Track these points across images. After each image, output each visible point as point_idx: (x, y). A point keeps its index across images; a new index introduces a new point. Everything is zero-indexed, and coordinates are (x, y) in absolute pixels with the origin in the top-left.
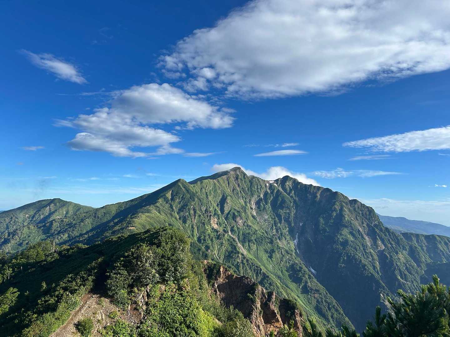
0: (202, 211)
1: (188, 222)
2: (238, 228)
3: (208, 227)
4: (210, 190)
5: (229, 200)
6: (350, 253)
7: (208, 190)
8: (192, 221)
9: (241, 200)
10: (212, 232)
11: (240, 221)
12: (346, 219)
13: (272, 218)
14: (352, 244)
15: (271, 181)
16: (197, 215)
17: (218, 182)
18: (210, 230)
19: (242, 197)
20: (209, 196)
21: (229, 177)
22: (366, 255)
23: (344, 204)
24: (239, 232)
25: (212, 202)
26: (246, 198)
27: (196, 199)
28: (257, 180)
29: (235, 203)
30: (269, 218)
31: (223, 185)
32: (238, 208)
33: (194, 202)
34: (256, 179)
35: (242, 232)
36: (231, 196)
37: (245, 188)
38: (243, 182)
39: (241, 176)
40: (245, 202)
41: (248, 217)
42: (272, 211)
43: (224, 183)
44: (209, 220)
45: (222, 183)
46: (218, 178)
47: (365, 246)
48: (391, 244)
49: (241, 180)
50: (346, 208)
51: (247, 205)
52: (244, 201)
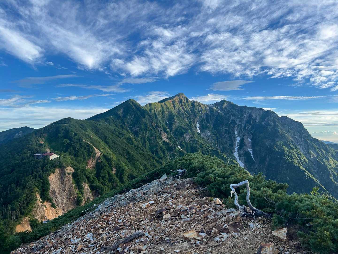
0: (153, 126)
1: (141, 136)
2: (186, 143)
3: (159, 141)
4: (159, 111)
5: (176, 119)
6: (288, 161)
7: (156, 111)
8: (143, 135)
9: (186, 120)
10: (163, 145)
11: (188, 137)
12: (280, 132)
13: (214, 135)
14: (288, 153)
15: (210, 105)
16: (148, 129)
17: (165, 104)
18: (162, 143)
19: (187, 118)
20: (158, 116)
21: (174, 101)
22: (301, 162)
23: (276, 120)
24: (187, 146)
25: (161, 121)
26: (190, 119)
27: (147, 116)
28: (198, 105)
29: (182, 121)
30: (211, 134)
31: (170, 107)
32: (185, 126)
33: (145, 118)
34: (197, 103)
35: (190, 146)
36: (177, 116)
37: (189, 110)
38: (187, 105)
39: (185, 101)
40: (190, 122)
41: (194, 133)
42: (213, 128)
43: (171, 106)
44: (160, 135)
45: (168, 106)
46: (165, 102)
47: (299, 155)
48: (322, 152)
49: (184, 103)
50: (278, 123)
51: (191, 124)
52: (188, 121)
